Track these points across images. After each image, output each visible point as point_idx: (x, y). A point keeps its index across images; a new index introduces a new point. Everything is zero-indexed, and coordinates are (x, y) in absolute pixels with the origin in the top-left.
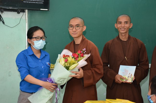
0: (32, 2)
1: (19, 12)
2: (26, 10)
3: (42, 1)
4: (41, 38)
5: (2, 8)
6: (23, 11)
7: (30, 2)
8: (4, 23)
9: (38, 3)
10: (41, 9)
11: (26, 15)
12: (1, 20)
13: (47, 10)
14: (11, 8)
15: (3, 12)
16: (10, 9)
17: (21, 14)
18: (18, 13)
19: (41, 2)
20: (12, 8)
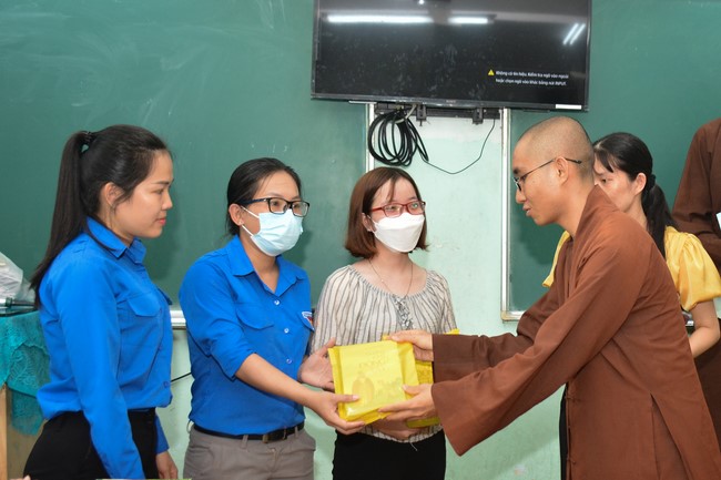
0: (526, 82)
1: (481, 116)
2: (505, 110)
3: (562, 77)
4: (290, 204)
5: (422, 106)
6: (495, 115)
7: (518, 82)
8: (426, 157)
9: (546, 83)
10: (558, 106)
11: (502, 128)
12: (417, 146)
13: (579, 107)
14: (451, 103)
15: (425, 120)
16: (450, 108)
17: (488, 123)
18: (478, 121)
19: (559, 80)
20: (456, 106)
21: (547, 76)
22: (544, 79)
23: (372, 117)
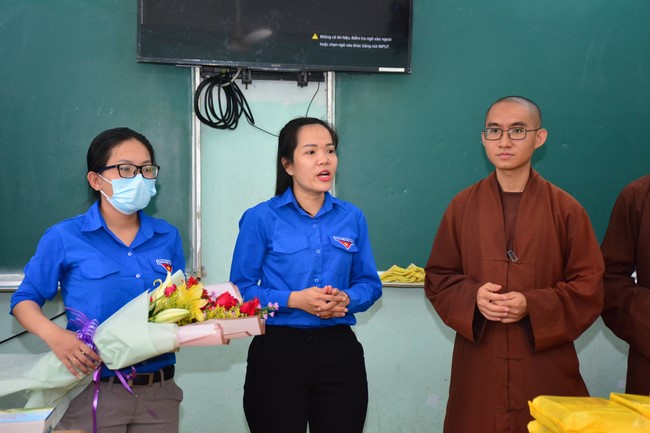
0: (350, 46)
1: (305, 79)
2: (330, 74)
3: (385, 40)
4: (140, 169)
5: (247, 70)
6: (319, 77)
7: (342, 45)
8: (252, 121)
9: (370, 47)
10: (381, 69)
11: (327, 90)
12: (243, 109)
13: (402, 70)
14: (276, 67)
15: (250, 83)
16: (275, 72)
17: (312, 86)
18: (302, 84)
19: (382, 43)
20: (280, 70)
21: (371, 39)
22: (368, 42)
23: (198, 81)
